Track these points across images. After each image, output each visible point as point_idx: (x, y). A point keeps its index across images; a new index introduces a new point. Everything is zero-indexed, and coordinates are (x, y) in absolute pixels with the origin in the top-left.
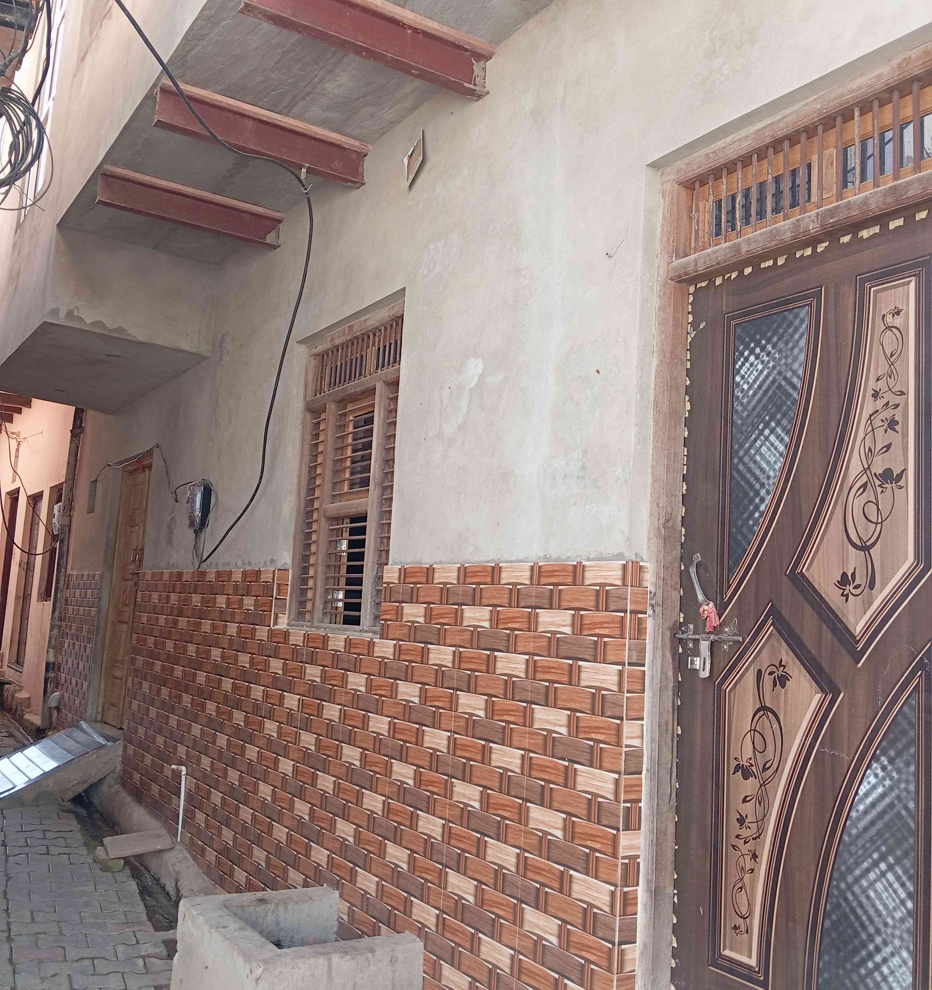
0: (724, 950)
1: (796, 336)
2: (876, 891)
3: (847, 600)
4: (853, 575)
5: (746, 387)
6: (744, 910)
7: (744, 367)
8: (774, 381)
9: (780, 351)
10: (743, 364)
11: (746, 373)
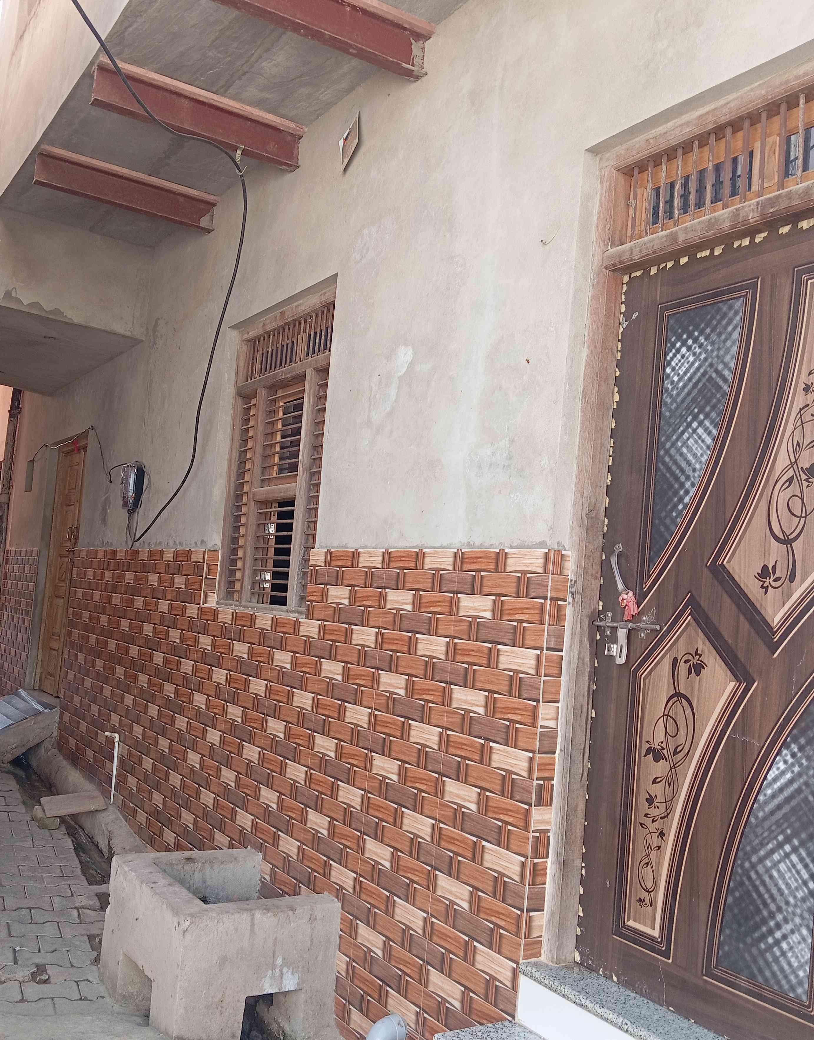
0: (628, 921)
1: (730, 328)
2: (779, 871)
3: (766, 593)
4: (774, 567)
5: (676, 379)
6: (649, 885)
7: (675, 359)
8: (704, 374)
9: (713, 343)
10: (675, 355)
11: (677, 364)
